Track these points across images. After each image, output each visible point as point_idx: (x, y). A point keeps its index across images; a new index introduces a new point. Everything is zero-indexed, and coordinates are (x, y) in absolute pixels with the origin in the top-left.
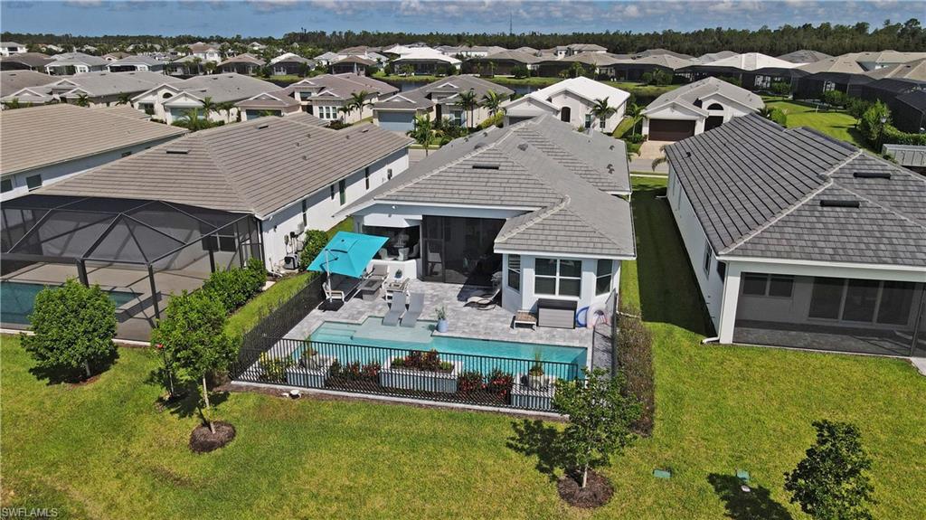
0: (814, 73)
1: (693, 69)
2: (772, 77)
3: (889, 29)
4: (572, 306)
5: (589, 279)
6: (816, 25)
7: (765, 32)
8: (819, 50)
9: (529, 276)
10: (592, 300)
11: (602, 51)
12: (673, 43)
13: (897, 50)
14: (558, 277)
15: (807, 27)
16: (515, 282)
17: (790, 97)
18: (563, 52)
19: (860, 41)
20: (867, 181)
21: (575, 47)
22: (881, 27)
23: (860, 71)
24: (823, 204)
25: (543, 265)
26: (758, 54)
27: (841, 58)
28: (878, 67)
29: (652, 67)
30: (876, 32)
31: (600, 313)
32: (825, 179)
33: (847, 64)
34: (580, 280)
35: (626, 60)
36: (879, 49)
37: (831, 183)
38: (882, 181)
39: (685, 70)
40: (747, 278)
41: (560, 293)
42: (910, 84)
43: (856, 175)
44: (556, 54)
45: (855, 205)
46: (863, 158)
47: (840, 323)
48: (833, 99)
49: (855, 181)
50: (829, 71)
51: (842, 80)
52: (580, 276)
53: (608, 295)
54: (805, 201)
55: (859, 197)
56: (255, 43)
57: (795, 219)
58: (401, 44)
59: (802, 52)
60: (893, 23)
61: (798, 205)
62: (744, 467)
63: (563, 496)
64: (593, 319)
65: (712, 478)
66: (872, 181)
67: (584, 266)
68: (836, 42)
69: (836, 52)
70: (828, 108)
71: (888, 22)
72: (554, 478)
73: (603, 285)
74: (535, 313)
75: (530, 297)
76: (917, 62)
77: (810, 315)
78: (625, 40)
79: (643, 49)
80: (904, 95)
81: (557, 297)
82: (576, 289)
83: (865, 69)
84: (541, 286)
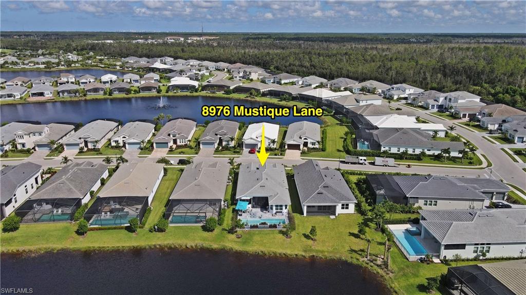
4: (281, 212)
10: (285, 211)
14: (279, 208)
16: (272, 209)
24: (318, 193)
37: (320, 189)
40: (307, 206)
45: (322, 193)
53: (287, 209)
54: (315, 193)
57: (314, 197)
63: (286, 237)
64: (285, 214)
65: (302, 234)
67: (283, 206)
74: (276, 214)
75: (274, 211)
77: (318, 210)
81: (279, 211)
82: (282, 209)
83: (357, 101)
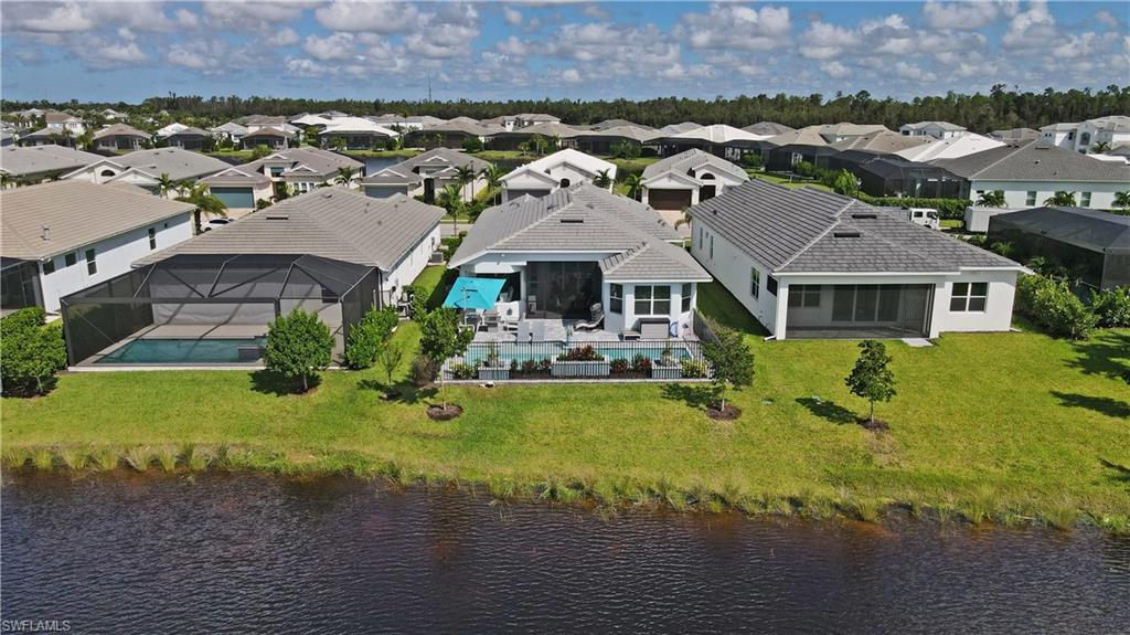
0: (781, 145)
1: (661, 141)
2: (742, 150)
3: (842, 101)
4: (665, 322)
5: (676, 299)
6: (771, 96)
7: (720, 103)
8: (778, 122)
9: (629, 300)
10: (679, 317)
11: (556, 122)
12: (628, 114)
13: (852, 122)
14: (652, 300)
15: (762, 97)
16: (617, 308)
17: (763, 169)
18: (512, 123)
19: (815, 113)
20: (862, 220)
21: (526, 117)
22: (834, 99)
23: (822, 143)
24: (836, 235)
25: (641, 291)
26: (725, 126)
27: (804, 131)
28: (839, 140)
29: (619, 139)
30: (829, 103)
31: (686, 326)
32: (835, 219)
33: (810, 136)
34: (669, 302)
35: (586, 131)
36: (835, 122)
37: (839, 222)
38: (871, 220)
39: (653, 142)
40: (792, 288)
41: (655, 313)
42: (870, 155)
43: (854, 217)
44: (504, 125)
45: (857, 235)
46: (856, 205)
47: (853, 323)
48: (804, 170)
49: (853, 220)
50: (797, 142)
51: (809, 152)
52: (669, 297)
53: (688, 313)
54: (825, 234)
55: (859, 230)
56: (109, 110)
57: (820, 246)
58: (311, 113)
59: (763, 124)
60: (845, 95)
61: (820, 237)
62: (815, 394)
63: (711, 417)
64: (681, 332)
65: (797, 400)
66: (865, 220)
67: (672, 290)
68: (793, 114)
69: (798, 124)
70: (800, 179)
71: (840, 94)
72: (701, 409)
73: (685, 306)
74: (637, 329)
75: (630, 317)
76: (874, 134)
77: (834, 319)
78: (574, 109)
79: (597, 120)
80: (866, 164)
81: (652, 316)
82: (665, 308)
83: (828, 141)
84: (640, 308)
